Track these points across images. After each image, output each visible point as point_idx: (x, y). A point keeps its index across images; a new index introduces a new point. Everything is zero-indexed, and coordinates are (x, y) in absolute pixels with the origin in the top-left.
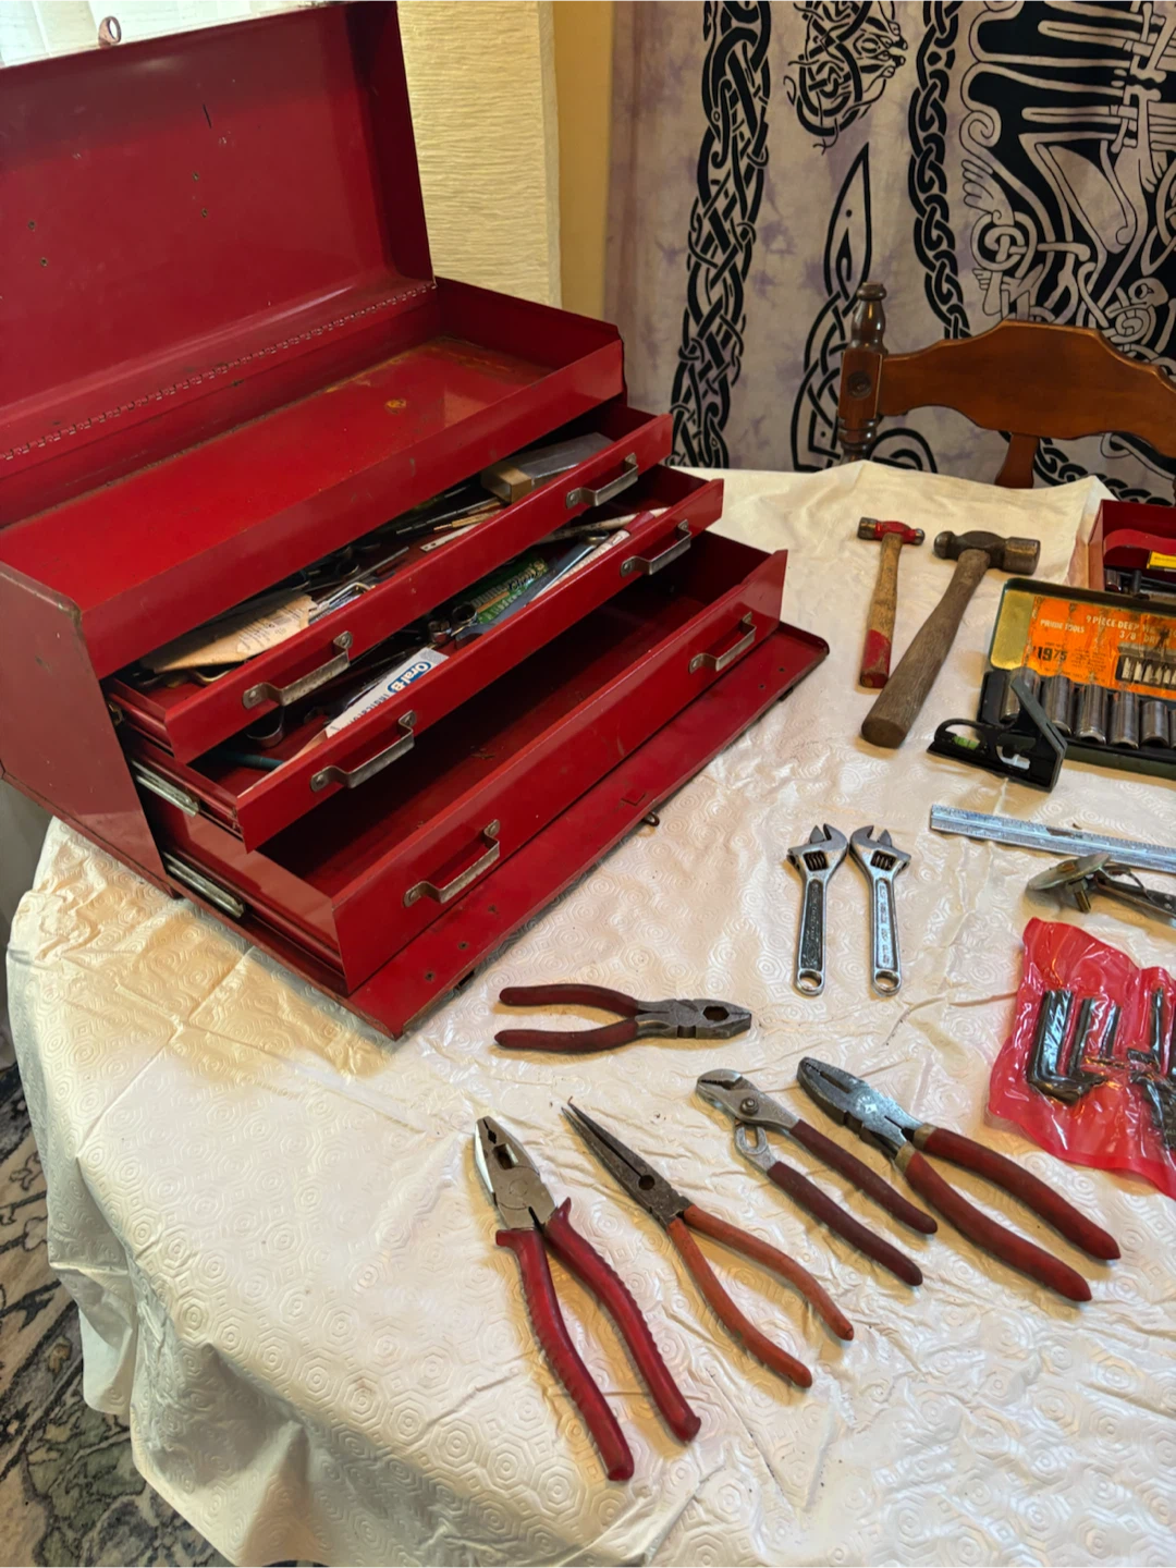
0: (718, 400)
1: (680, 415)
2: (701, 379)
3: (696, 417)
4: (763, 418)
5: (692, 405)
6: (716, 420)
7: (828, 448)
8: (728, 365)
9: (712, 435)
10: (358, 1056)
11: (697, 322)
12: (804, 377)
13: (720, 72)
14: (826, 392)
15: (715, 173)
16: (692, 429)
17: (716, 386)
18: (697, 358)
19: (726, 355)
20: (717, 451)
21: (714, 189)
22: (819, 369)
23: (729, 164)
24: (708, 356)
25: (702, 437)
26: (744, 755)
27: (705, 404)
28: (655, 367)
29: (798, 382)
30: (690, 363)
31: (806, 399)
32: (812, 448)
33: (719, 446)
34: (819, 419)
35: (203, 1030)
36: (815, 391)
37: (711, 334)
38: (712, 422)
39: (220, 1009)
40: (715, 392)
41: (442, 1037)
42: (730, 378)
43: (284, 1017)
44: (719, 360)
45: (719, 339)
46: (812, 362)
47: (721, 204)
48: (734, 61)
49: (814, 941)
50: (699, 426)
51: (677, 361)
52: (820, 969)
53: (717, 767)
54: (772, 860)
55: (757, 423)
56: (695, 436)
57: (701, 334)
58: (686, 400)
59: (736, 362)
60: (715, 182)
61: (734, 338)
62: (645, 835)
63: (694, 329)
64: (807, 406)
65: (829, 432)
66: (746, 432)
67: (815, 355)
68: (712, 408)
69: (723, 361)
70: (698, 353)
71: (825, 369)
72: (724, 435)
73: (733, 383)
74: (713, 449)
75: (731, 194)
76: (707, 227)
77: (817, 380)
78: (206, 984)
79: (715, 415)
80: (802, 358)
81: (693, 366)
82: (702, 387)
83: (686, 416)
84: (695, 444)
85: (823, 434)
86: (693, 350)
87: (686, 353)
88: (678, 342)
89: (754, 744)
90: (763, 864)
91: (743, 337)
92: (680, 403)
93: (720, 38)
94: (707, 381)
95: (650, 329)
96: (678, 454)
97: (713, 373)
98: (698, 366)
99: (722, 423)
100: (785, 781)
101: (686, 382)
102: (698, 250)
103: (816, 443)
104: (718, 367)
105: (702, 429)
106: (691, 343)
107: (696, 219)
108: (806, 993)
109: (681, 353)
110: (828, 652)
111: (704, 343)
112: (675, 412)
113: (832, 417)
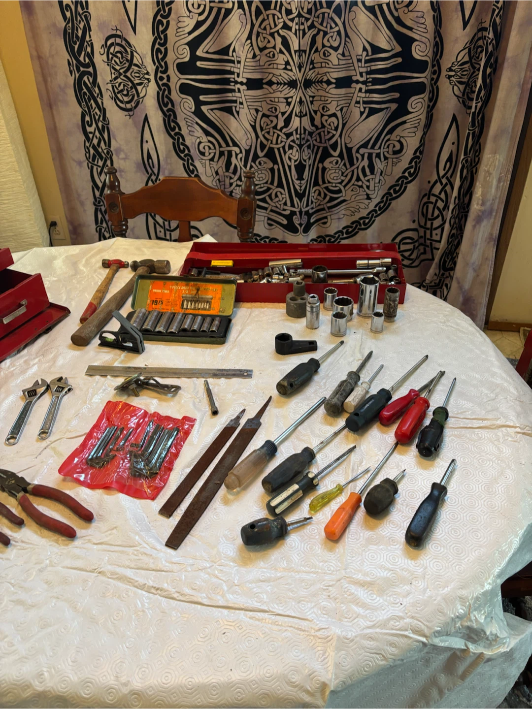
1: (100, 230)
2: (106, 214)
3: (107, 230)
4: (134, 227)
5: (104, 225)
7: (164, 237)
11: (98, 191)
13: (81, 89)
15: (89, 129)
18: (102, 205)
21: (91, 136)
23: (94, 125)
24: (105, 203)
28: (85, 211)
30: (99, 208)
34: (157, 226)
37: (104, 194)
47: (95, 141)
48: (85, 84)
51: (94, 207)
55: (132, 230)
57: (101, 195)
58: (102, 223)
60: (91, 133)
63: (97, 193)
64: (151, 220)
65: (162, 231)
70: (102, 203)
75: (98, 137)
76: (92, 151)
81: (101, 209)
82: (107, 217)
83: (103, 230)
85: (160, 232)
86: (99, 202)
87: (97, 203)
88: (92, 200)
92: (99, 225)
93: (77, 75)
95: (79, 195)
98: (103, 208)
101: (100, 216)
102: (91, 160)
103: (158, 235)
106: (98, 199)
107: (87, 149)
109: (94, 204)
111: (103, 198)
112: (98, 229)
113: (162, 224)
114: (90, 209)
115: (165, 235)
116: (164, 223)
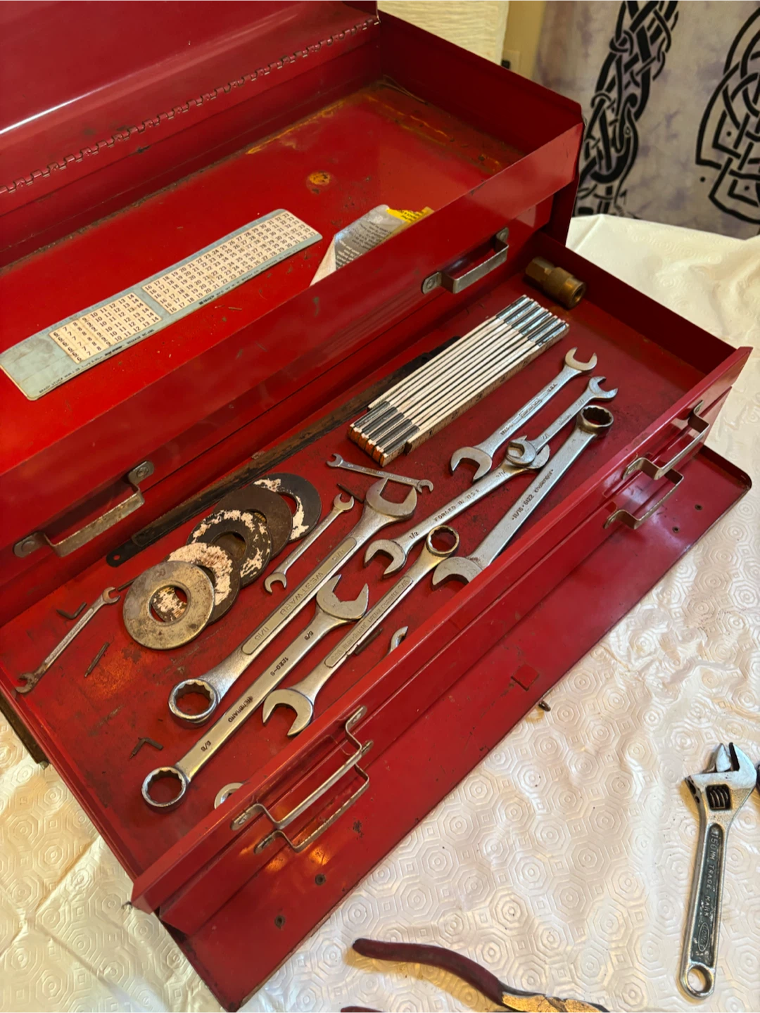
0: (638, 92)
1: (602, 102)
2: (626, 71)
3: (615, 105)
4: (676, 113)
5: (614, 95)
6: (633, 110)
7: (731, 147)
8: (654, 59)
9: (627, 124)
10: (197, 1006)
11: (632, 15)
12: (722, 77)
14: (740, 95)
16: (610, 116)
17: (639, 79)
18: (625, 51)
19: (653, 50)
20: (629, 139)
22: (738, 73)
24: (636, 49)
25: (618, 124)
26: (648, 621)
27: (626, 94)
28: (586, 55)
29: (716, 83)
30: (619, 54)
31: (720, 99)
32: (716, 145)
33: (632, 134)
34: (728, 119)
35: (47, 934)
36: (730, 93)
37: (643, 28)
38: (629, 112)
39: (67, 908)
40: (637, 84)
41: (285, 996)
42: (653, 72)
43: (129, 930)
44: (645, 54)
45: (649, 34)
46: (733, 64)
49: (708, 918)
50: (617, 114)
51: (607, 51)
52: (711, 965)
53: (618, 638)
54: (668, 780)
55: (669, 118)
56: (611, 123)
57: (633, 28)
58: (610, 89)
59: (661, 58)
61: (664, 35)
62: (532, 720)
63: (628, 21)
64: (720, 106)
65: (735, 133)
66: (659, 124)
67: (737, 59)
68: (632, 98)
69: (649, 55)
70: (628, 46)
71: (744, 72)
72: (637, 125)
73: (655, 77)
74: (626, 136)
77: (733, 84)
78: (58, 867)
79: (633, 105)
80: (724, 60)
81: (621, 57)
82: (626, 78)
83: (607, 104)
84: (610, 130)
85: (729, 134)
86: (623, 43)
87: (617, 45)
88: (611, 33)
89: (660, 604)
90: (658, 789)
91: (673, 34)
92: (603, 91)
94: (632, 74)
95: (587, 18)
96: (593, 138)
97: (638, 66)
98: (626, 57)
99: (638, 114)
100: (690, 664)
101: (612, 72)
103: (720, 141)
104: (644, 60)
105: (619, 117)
106: (623, 35)
108: (694, 995)
109: (612, 45)
110: (750, 487)
111: (634, 36)
112: (598, 100)
113: (740, 119)
114: (598, 53)
115: (737, 145)
116: (747, 118)
